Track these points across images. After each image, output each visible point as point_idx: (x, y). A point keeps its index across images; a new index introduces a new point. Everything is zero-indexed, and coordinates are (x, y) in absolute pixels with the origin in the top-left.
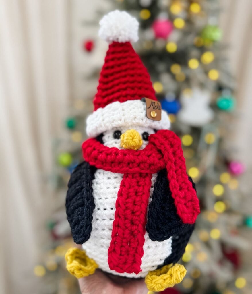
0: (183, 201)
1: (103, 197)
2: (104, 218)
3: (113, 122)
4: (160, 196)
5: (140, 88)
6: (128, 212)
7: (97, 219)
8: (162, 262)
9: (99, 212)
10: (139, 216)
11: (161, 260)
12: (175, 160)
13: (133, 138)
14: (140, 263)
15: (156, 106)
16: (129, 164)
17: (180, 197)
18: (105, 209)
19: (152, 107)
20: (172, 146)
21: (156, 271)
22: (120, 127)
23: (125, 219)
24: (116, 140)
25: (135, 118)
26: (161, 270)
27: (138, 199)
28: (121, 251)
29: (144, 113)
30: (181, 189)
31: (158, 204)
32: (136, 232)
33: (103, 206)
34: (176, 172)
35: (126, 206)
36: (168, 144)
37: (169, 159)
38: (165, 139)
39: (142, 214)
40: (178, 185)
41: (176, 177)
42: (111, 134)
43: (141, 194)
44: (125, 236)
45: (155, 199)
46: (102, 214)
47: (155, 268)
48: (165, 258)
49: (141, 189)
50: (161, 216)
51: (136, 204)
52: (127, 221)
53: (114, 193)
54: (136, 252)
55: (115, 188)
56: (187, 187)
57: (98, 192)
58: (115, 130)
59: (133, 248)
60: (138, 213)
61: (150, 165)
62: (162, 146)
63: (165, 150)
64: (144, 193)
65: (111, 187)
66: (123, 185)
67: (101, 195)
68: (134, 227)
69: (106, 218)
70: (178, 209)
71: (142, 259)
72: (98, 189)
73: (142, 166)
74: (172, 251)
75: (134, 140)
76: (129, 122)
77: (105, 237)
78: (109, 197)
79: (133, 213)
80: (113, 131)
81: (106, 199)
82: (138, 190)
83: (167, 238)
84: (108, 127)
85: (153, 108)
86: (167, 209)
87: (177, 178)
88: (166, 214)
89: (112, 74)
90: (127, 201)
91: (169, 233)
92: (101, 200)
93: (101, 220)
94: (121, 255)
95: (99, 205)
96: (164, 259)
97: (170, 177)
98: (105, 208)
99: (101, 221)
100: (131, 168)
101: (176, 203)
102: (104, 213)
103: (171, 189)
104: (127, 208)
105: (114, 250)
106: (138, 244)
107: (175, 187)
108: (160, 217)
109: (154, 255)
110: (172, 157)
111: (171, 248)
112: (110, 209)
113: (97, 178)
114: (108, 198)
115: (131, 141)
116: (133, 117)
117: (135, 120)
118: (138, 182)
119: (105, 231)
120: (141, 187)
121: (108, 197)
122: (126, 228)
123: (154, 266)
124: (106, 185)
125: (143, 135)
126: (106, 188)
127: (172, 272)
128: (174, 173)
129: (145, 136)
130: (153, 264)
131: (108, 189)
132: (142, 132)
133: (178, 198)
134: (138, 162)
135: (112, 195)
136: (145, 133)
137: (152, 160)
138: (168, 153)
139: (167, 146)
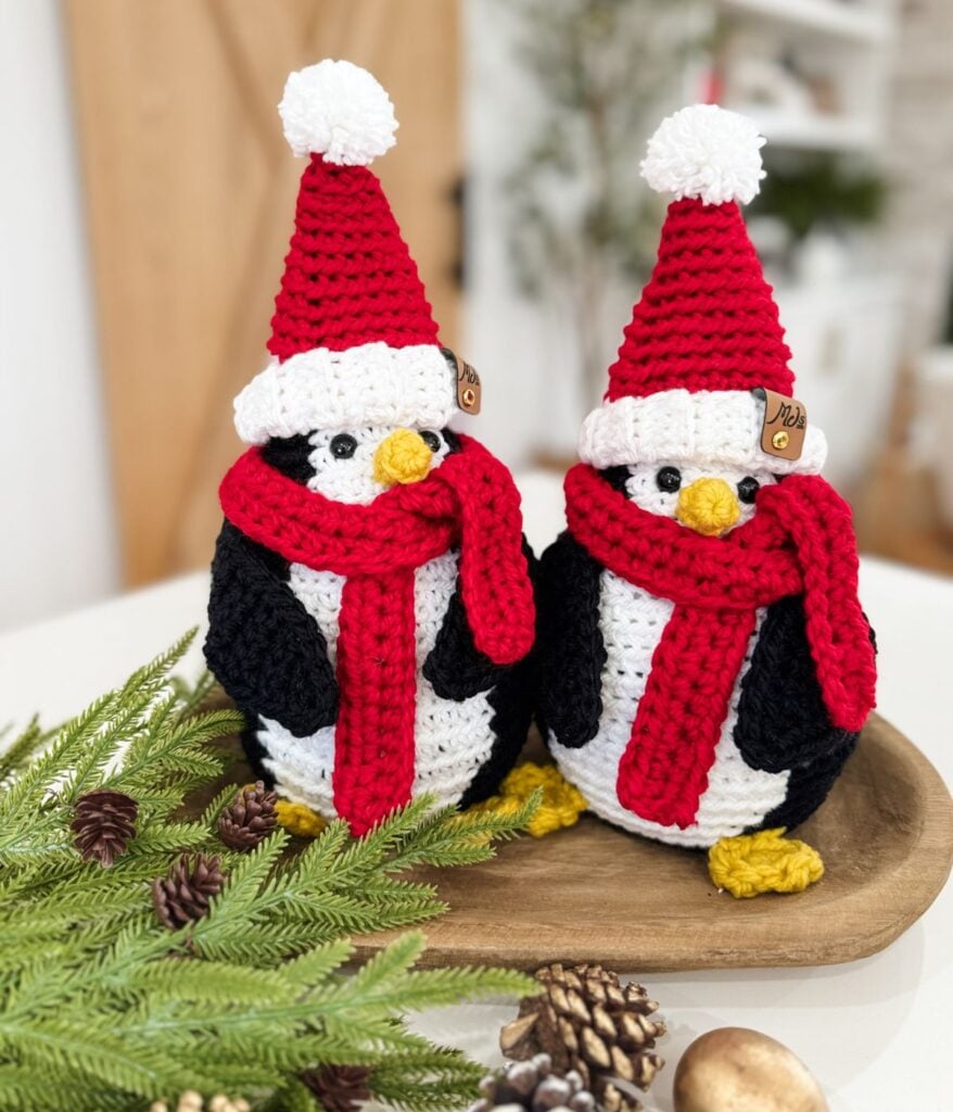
0: (838, 671)
1: (620, 643)
2: (619, 694)
3: (662, 445)
4: (774, 659)
5: (749, 353)
6: (683, 683)
8: (757, 820)
9: (606, 677)
10: (709, 697)
11: (756, 814)
12: (832, 564)
13: (715, 506)
15: (792, 417)
16: (700, 580)
17: (833, 660)
18: (621, 673)
19: (780, 420)
20: (823, 524)
21: (739, 839)
22: (679, 461)
24: (665, 495)
25: (728, 444)
27: (716, 656)
28: (651, 769)
29: (756, 432)
30: (836, 640)
31: (765, 678)
32: (695, 733)
33: (616, 664)
34: (828, 593)
35: (680, 667)
37: (813, 561)
38: (806, 501)
39: (719, 696)
40: (830, 629)
41: (826, 610)
42: (650, 476)
43: (723, 643)
44: (665, 737)
45: (759, 666)
46: (613, 684)
47: (739, 831)
48: (768, 810)
49: (727, 632)
51: (707, 666)
52: (675, 703)
53: (650, 636)
55: (652, 623)
56: (852, 636)
57: (607, 627)
58: (664, 464)
59: (682, 769)
60: (709, 691)
61: (758, 592)
62: (797, 524)
63: (804, 534)
64: (732, 645)
65: (643, 625)
68: (692, 723)
69: (624, 695)
70: (825, 687)
72: (607, 618)
73: (736, 592)
74: (788, 794)
75: (718, 511)
76: (709, 451)
77: (616, 739)
78: (633, 645)
79: (695, 686)
80: (657, 467)
81: (626, 647)
84: (647, 456)
85: (784, 424)
86: (789, 692)
87: (829, 610)
88: (787, 704)
89: (671, 298)
90: (684, 655)
92: (611, 648)
93: (611, 697)
94: (649, 777)
96: (764, 812)
98: (622, 669)
99: (609, 700)
101: (821, 673)
102: (620, 682)
103: (811, 637)
104: (680, 674)
105: (635, 763)
106: (695, 762)
107: (821, 633)
109: (739, 801)
110: (820, 552)
111: (786, 789)
112: (635, 676)
113: (605, 590)
114: (630, 647)
115: (709, 513)
116: (723, 442)
117: (724, 449)
119: (616, 725)
121: (630, 643)
122: (671, 719)
123: (733, 827)
124: (628, 612)
125: (740, 485)
126: (628, 622)
127: (791, 868)
128: (824, 596)
129: (747, 488)
130: (732, 822)
131: (634, 624)
132: (740, 478)
133: (827, 663)
134: (726, 582)
135: (642, 640)
136: (748, 480)
137: (765, 580)
138: (812, 544)
139: (809, 523)
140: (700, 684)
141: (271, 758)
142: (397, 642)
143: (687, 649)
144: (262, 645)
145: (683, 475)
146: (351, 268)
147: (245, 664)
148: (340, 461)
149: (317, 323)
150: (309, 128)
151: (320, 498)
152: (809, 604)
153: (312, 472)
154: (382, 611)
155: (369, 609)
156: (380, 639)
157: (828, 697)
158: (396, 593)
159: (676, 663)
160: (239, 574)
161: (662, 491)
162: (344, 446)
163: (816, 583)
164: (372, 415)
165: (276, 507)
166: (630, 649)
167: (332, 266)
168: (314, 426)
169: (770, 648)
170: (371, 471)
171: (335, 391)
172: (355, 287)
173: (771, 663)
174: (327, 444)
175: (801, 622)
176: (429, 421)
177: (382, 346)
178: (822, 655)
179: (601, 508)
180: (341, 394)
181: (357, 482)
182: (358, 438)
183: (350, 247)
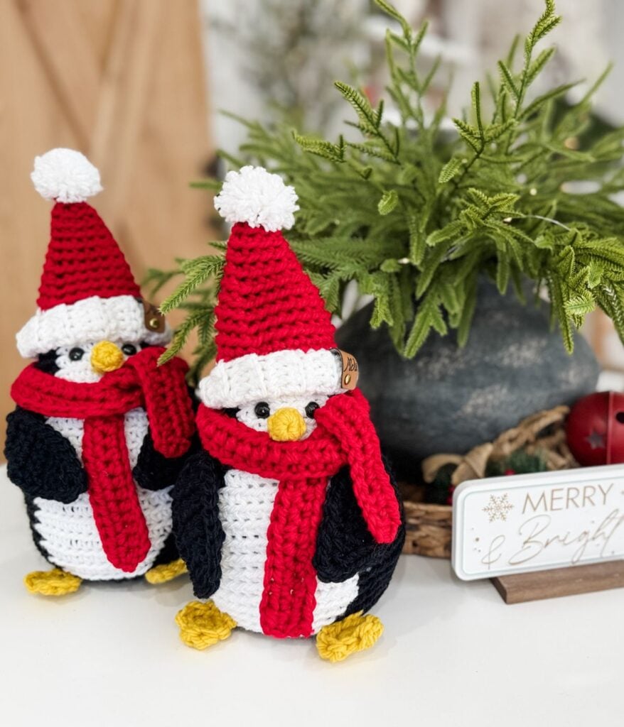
0: (375, 510)
1: (240, 517)
2: (244, 551)
4: (335, 512)
6: (289, 546)
7: (232, 553)
8: (343, 611)
9: (235, 542)
10: (306, 549)
11: (341, 608)
12: (363, 445)
13: (288, 427)
14: (312, 619)
17: (371, 505)
18: (244, 537)
20: (352, 424)
21: (334, 625)
22: (267, 398)
23: (285, 555)
24: (261, 420)
26: (343, 623)
27: (305, 523)
30: (371, 490)
32: (303, 573)
33: (240, 533)
35: (285, 537)
36: (345, 423)
39: (312, 547)
40: (367, 486)
41: (363, 475)
42: (251, 409)
43: (309, 514)
44: (286, 580)
46: (240, 544)
47: (333, 620)
48: (348, 603)
49: (308, 506)
50: (339, 544)
51: (301, 531)
52: (288, 559)
53: (261, 511)
54: (304, 603)
55: (261, 502)
56: (380, 487)
57: (232, 510)
58: (258, 401)
59: (299, 598)
60: (304, 546)
62: (336, 429)
64: (313, 514)
65: (255, 501)
66: (278, 502)
67: (237, 515)
68: (299, 567)
69: (247, 551)
70: (369, 522)
71: (315, 613)
72: (232, 504)
73: (313, 468)
74: (359, 591)
77: (247, 580)
78: (250, 518)
79: (297, 546)
80: (255, 403)
81: (246, 520)
82: (305, 509)
83: (351, 575)
87: (365, 474)
90: (286, 529)
91: (353, 567)
92: (236, 523)
93: (239, 554)
95: (234, 530)
96: (346, 606)
97: (355, 476)
98: (245, 535)
99: (239, 557)
100: (294, 473)
101: (366, 514)
102: (244, 544)
104: (286, 541)
105: (269, 605)
106: (307, 592)
107: (362, 490)
108: (337, 544)
109: (328, 602)
111: (358, 588)
112: (253, 538)
113: (229, 485)
114: (248, 520)
115: (285, 431)
118: (304, 496)
119: (246, 571)
120: (309, 504)
122: (287, 568)
123: (329, 618)
124: (245, 498)
125: (307, 408)
126: (246, 504)
127: (361, 634)
128: (361, 468)
129: (312, 409)
130: (328, 616)
131: (250, 505)
132: (306, 403)
133: (368, 507)
134: (305, 463)
135: (256, 514)
136: (312, 404)
137: (328, 458)
138: (347, 438)
139: (344, 426)
140: (299, 543)
141: (44, 539)
142: (117, 463)
143: (287, 523)
144: (43, 461)
145: (270, 407)
146: (81, 256)
147: (35, 473)
148: (74, 363)
149: (60, 287)
150: (45, 185)
151: (63, 382)
152: (353, 475)
153: (58, 369)
154: (105, 448)
155: (98, 448)
156: (107, 463)
157: (372, 528)
158: (112, 436)
159: (283, 535)
160: (21, 426)
161: (259, 418)
162: (76, 354)
163: (355, 460)
164: (91, 336)
165: (38, 389)
166: (249, 521)
167: (69, 256)
168: (59, 345)
169: (333, 506)
170: (90, 367)
171: (68, 326)
172: (83, 267)
173: (334, 514)
174: (67, 353)
175: (350, 484)
176: (128, 337)
177: (96, 299)
178: (365, 503)
179: (221, 430)
180: (72, 327)
181: (83, 373)
182: (84, 348)
183: (81, 245)
